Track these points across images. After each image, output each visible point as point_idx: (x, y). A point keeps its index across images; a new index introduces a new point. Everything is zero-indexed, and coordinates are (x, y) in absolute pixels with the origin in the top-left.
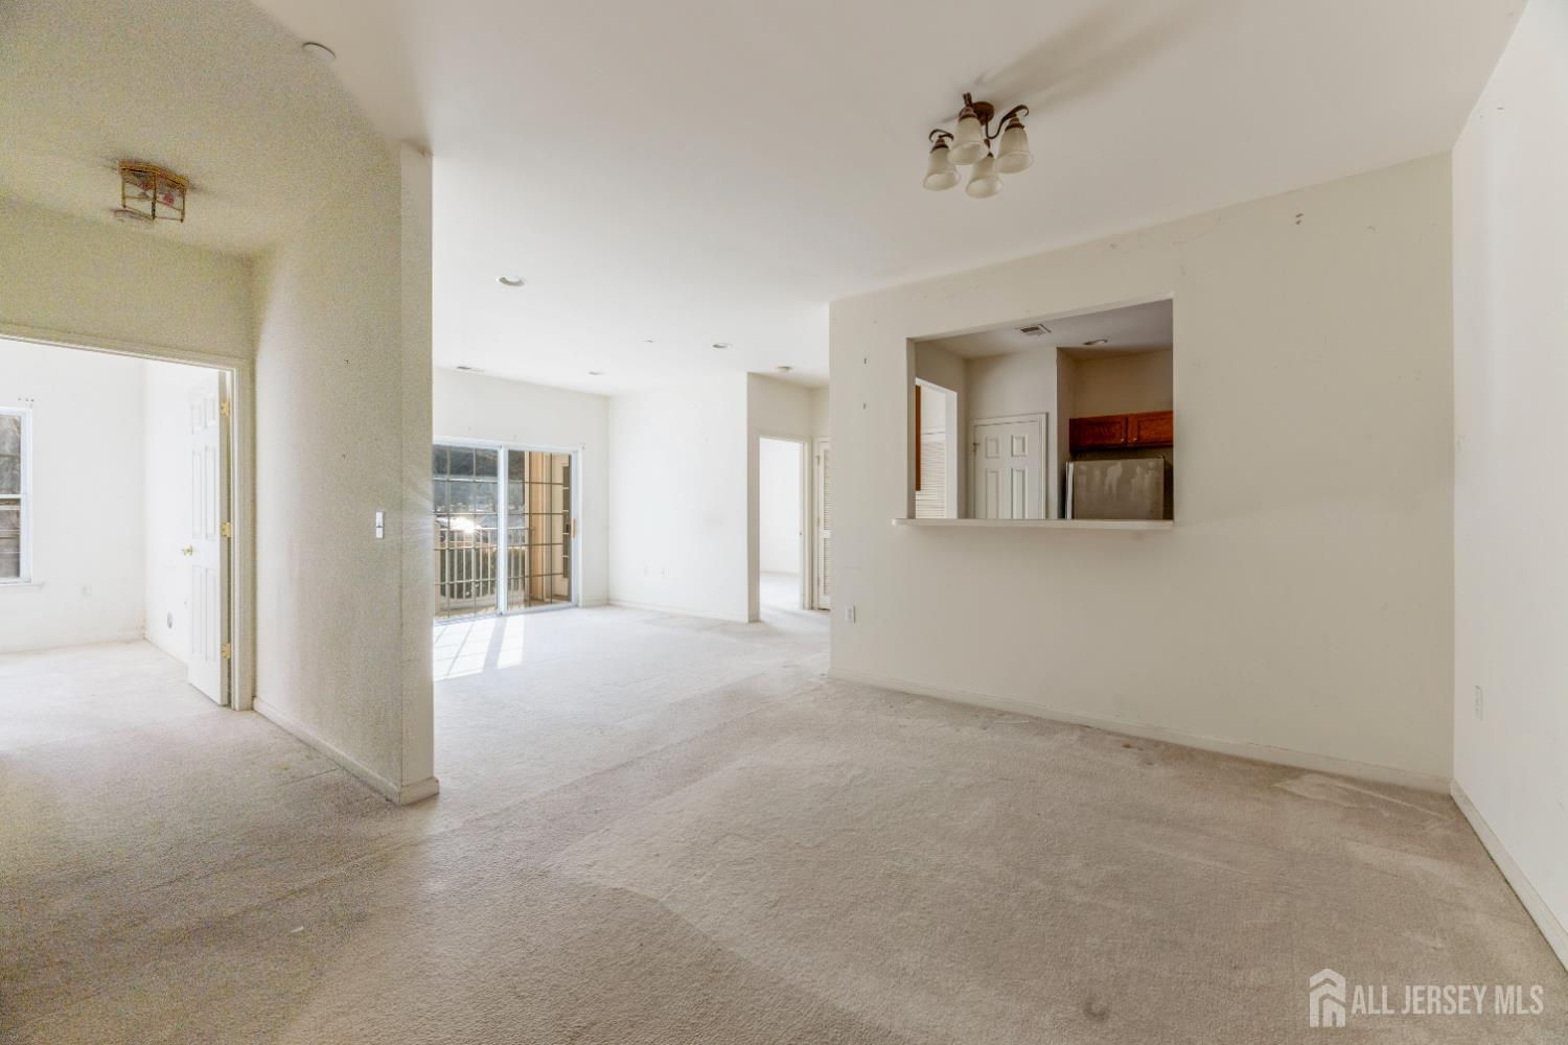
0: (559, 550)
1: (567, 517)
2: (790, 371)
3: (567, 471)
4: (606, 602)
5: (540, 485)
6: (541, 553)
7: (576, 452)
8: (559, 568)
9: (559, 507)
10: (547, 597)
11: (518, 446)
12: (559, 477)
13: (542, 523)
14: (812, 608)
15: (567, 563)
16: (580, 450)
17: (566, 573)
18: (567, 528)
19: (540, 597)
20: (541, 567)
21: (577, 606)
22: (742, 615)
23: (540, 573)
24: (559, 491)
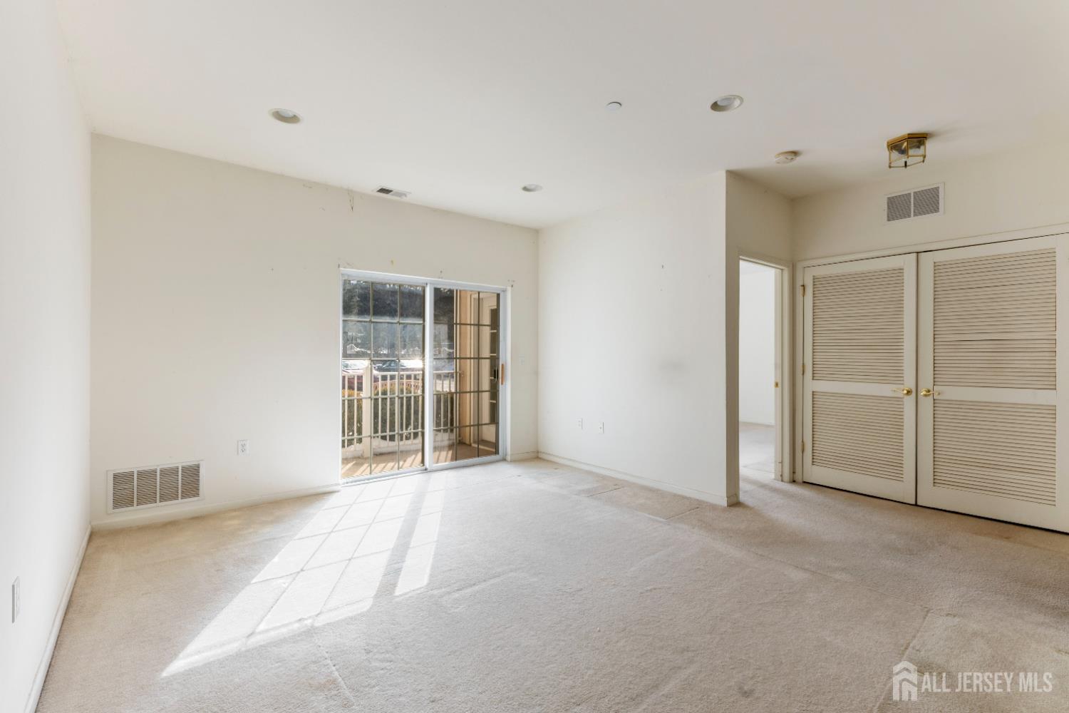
0: (486, 397)
1: (494, 361)
2: (798, 160)
3: (495, 314)
4: (535, 457)
5: (469, 327)
6: (469, 400)
7: (504, 291)
8: (486, 417)
9: (486, 352)
10: (475, 442)
11: (446, 284)
12: (486, 319)
13: (470, 366)
14: (794, 481)
15: (494, 409)
16: (509, 289)
17: (494, 419)
18: (495, 373)
19: (467, 442)
20: (469, 418)
21: (504, 460)
22: (718, 495)
23: (468, 424)
24: (486, 332)
